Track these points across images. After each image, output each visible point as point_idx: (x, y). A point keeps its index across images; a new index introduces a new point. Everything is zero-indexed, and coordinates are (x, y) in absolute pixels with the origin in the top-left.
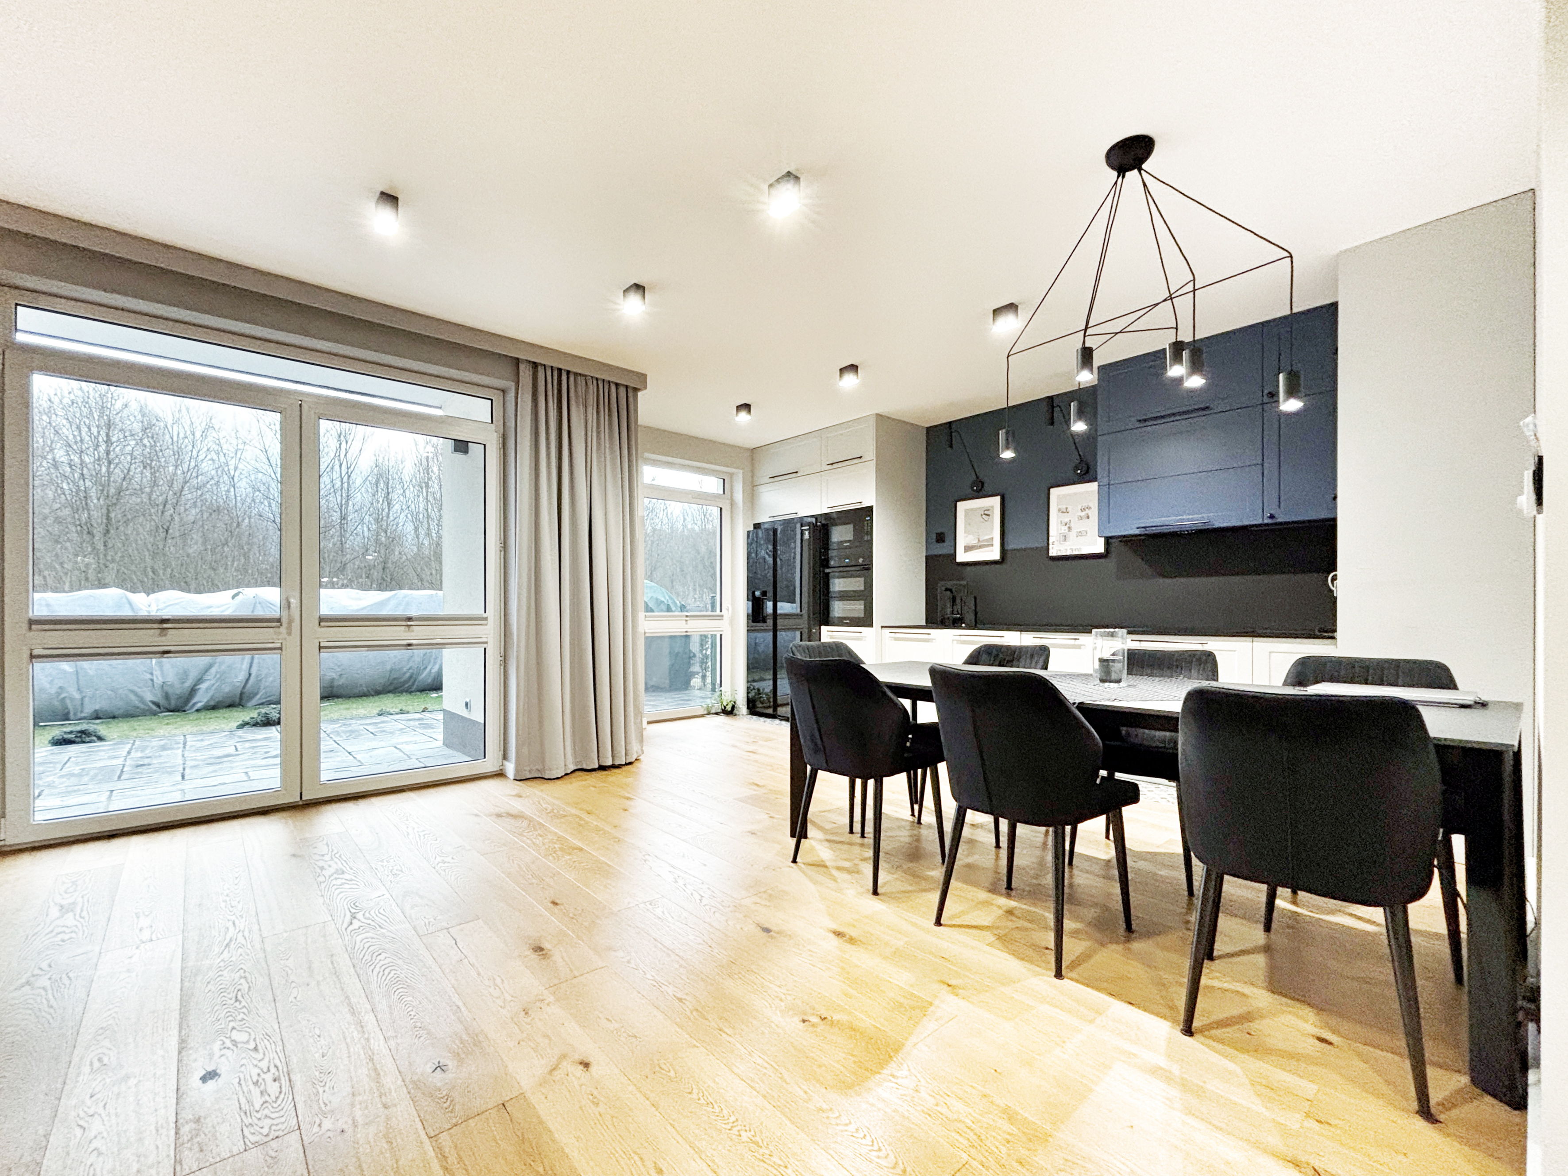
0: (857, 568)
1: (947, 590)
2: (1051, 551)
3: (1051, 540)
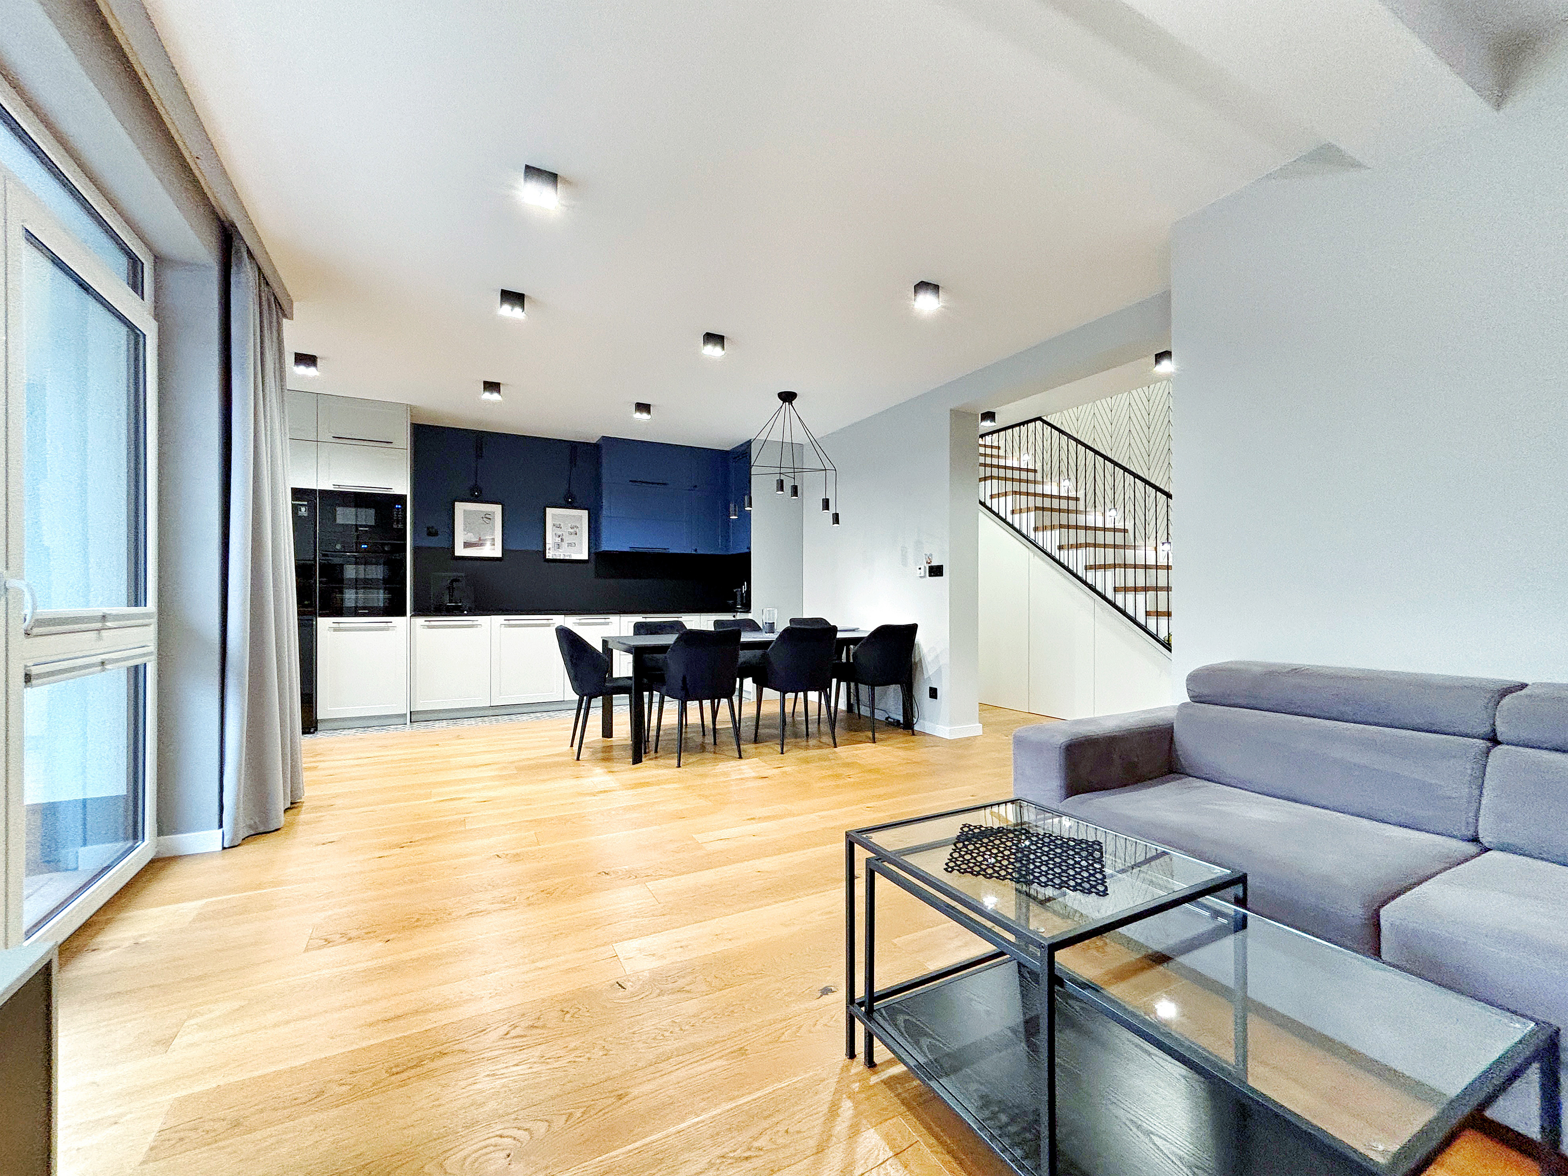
0: (383, 555)
2: (547, 555)
3: (548, 547)
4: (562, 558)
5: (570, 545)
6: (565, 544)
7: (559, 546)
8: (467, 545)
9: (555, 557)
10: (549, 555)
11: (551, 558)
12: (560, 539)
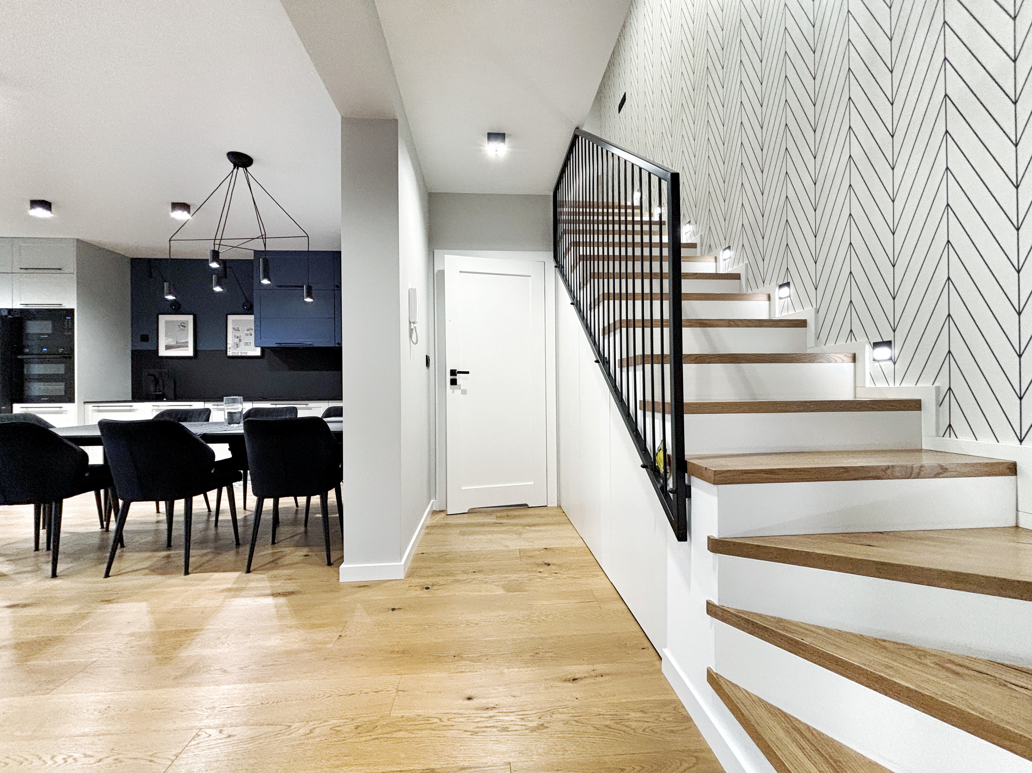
0: (58, 356)
1: (149, 375)
2: (228, 353)
3: (229, 346)
4: (239, 355)
5: (246, 344)
6: (242, 344)
7: (237, 345)
8: (168, 347)
9: (234, 355)
10: (230, 353)
11: (231, 355)
12: (238, 340)
